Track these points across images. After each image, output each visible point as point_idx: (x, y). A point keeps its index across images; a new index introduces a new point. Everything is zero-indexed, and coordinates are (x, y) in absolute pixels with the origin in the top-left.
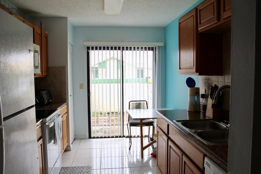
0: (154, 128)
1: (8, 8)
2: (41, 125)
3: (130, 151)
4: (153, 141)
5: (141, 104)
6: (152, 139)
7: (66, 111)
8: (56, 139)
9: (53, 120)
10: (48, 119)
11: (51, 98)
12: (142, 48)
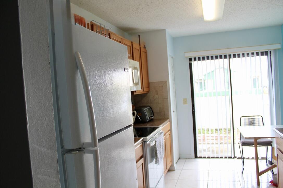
0: (273, 149)
1: (107, 29)
2: (142, 144)
3: (243, 176)
4: (273, 165)
5: (255, 119)
6: (271, 163)
7: (169, 129)
8: (157, 158)
9: (154, 139)
10: (149, 137)
11: (153, 114)
12: (253, 54)
